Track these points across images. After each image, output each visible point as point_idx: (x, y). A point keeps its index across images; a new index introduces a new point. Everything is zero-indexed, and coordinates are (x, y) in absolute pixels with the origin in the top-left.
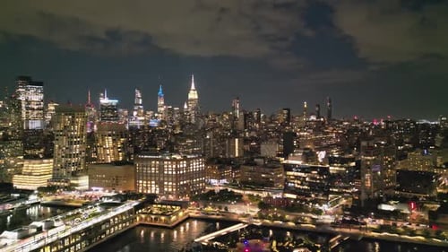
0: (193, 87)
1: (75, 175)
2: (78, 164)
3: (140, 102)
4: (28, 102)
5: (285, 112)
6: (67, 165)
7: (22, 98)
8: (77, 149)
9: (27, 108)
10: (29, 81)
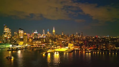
0: (54, 29)
1: (26, 43)
2: (26, 42)
3: (44, 32)
4: (21, 33)
5: (73, 35)
6: (25, 42)
7: (20, 32)
8: (26, 40)
9: (20, 34)
10: (21, 29)
